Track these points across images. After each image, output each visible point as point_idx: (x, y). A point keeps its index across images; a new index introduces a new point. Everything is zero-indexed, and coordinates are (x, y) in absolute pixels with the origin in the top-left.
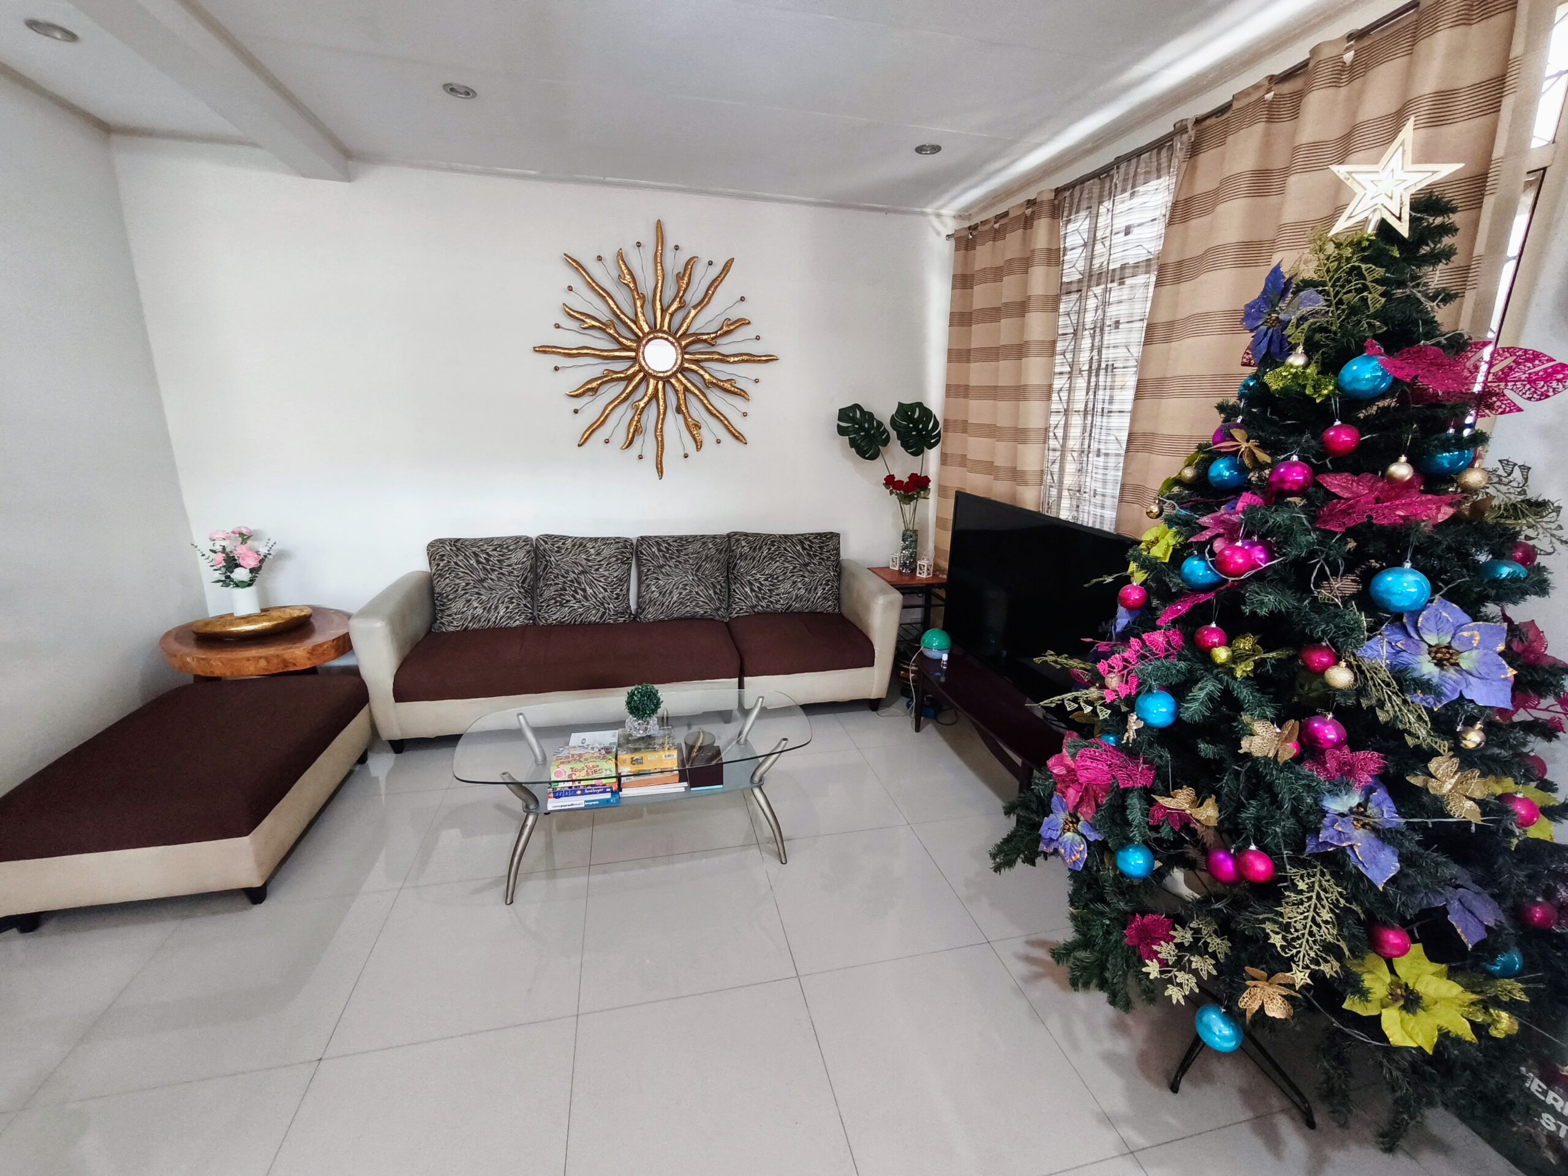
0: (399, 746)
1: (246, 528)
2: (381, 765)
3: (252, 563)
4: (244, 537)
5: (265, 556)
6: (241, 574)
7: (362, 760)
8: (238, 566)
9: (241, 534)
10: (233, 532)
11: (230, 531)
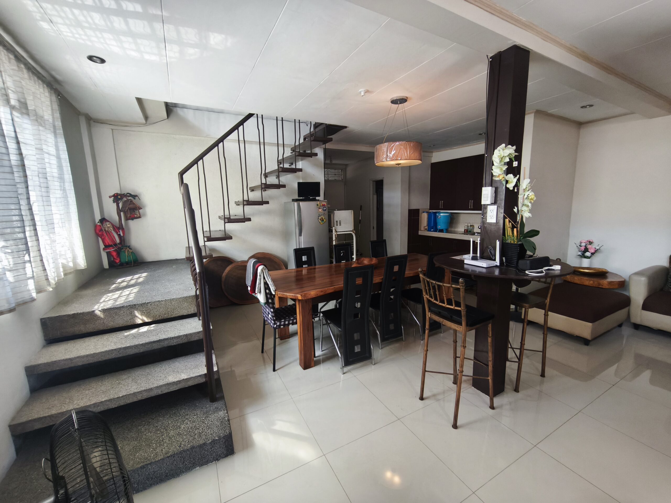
0: (637, 327)
1: (592, 240)
2: (626, 331)
3: (593, 251)
4: (591, 243)
5: (598, 250)
6: (588, 254)
7: (620, 326)
8: (588, 251)
9: (590, 242)
10: (587, 241)
11: (586, 240)
